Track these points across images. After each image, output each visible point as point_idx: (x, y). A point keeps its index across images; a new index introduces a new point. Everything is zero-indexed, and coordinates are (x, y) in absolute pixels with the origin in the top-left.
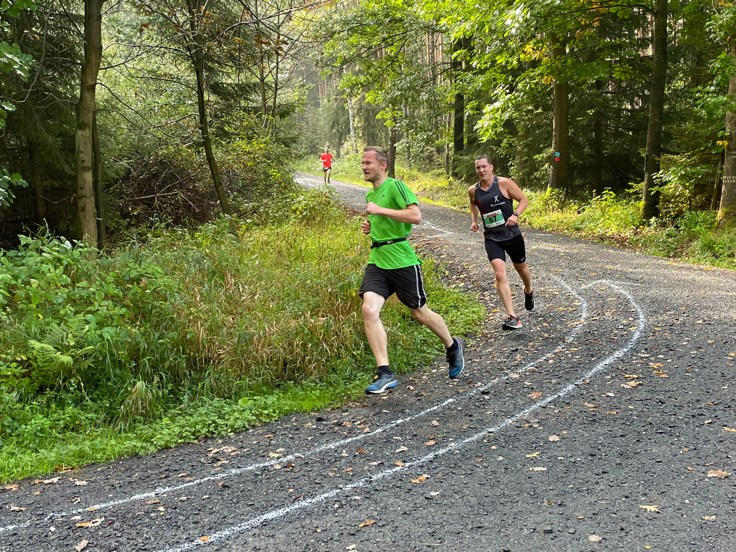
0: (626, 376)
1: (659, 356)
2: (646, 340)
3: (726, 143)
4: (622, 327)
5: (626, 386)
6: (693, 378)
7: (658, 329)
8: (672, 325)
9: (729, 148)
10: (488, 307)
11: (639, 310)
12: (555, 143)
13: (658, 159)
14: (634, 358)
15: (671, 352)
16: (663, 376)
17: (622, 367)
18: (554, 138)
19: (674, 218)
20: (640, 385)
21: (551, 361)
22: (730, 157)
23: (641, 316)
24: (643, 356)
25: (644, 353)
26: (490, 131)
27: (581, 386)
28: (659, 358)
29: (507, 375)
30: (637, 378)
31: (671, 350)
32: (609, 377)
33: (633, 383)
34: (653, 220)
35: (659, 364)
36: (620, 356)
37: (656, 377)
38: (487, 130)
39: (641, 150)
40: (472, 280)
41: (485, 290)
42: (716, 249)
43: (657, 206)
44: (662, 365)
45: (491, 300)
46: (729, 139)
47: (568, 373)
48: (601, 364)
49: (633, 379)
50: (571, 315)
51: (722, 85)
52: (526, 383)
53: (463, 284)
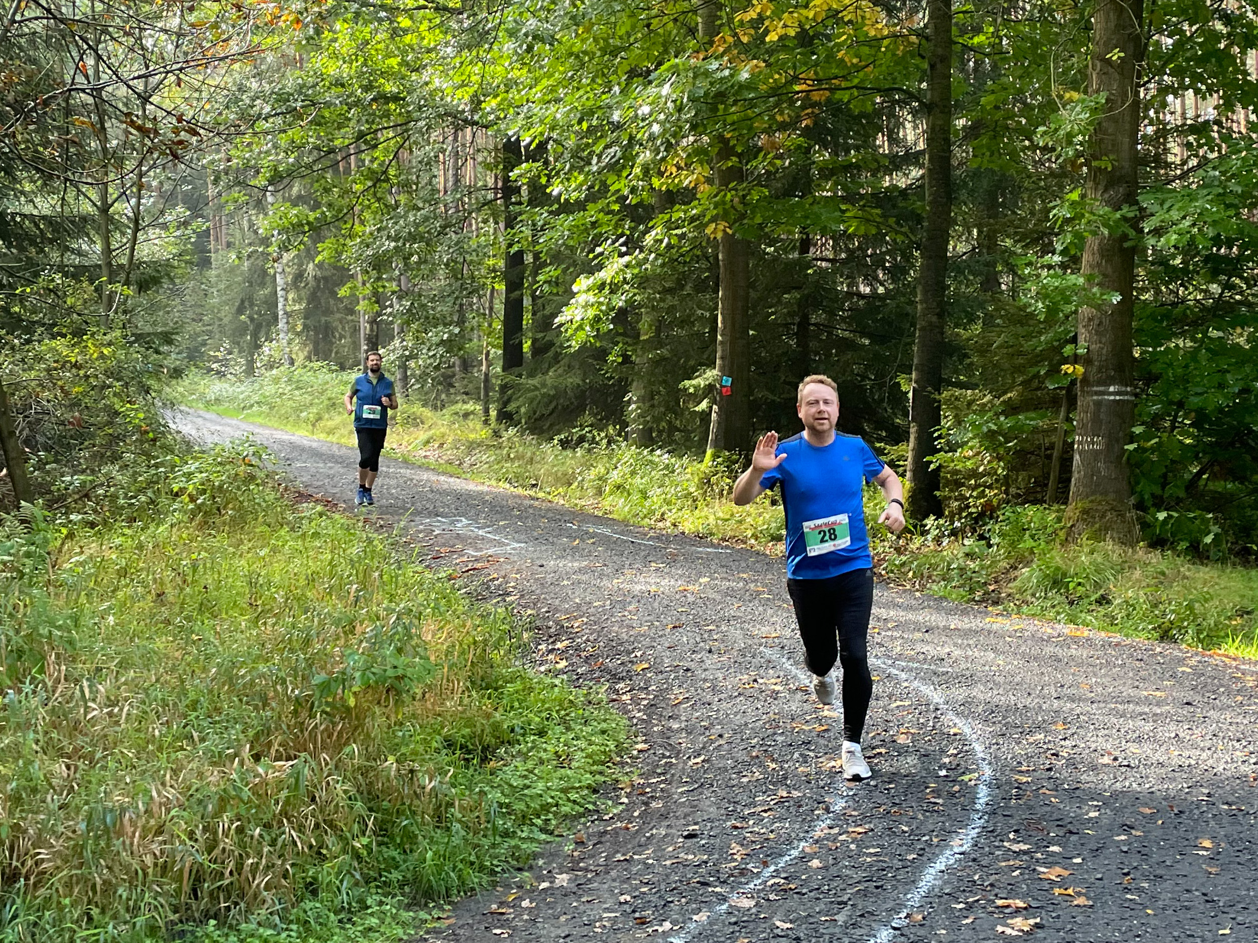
0: (1000, 902)
1: (1052, 849)
2: (1007, 807)
3: (1080, 369)
4: (943, 773)
5: (1008, 931)
6: (1146, 907)
7: (1025, 780)
8: (1050, 769)
9: (1085, 380)
10: (630, 719)
11: (967, 730)
12: (722, 358)
13: (937, 397)
14: (997, 853)
15: (1074, 838)
16: (1081, 901)
17: (981, 877)
18: (719, 348)
19: (976, 520)
20: (1037, 926)
21: (815, 863)
22: (1089, 398)
23: (978, 748)
24: (1015, 847)
25: (1014, 841)
26: (588, 328)
27: (906, 931)
28: (1053, 854)
29: (725, 899)
30: (1025, 908)
31: (1071, 832)
32: (961, 906)
33: (1021, 924)
34: (930, 521)
35: (1058, 870)
36: (965, 848)
37: (1064, 904)
38: (580, 328)
39: (901, 379)
40: (583, 654)
41: (616, 678)
42: (1071, 585)
43: (937, 493)
44: (1066, 873)
45: (635, 701)
46: (1087, 360)
47: (865, 893)
48: (932, 871)
49: (1018, 911)
50: (822, 742)
51: (1073, 252)
52: (778, 923)
53: (564, 663)
